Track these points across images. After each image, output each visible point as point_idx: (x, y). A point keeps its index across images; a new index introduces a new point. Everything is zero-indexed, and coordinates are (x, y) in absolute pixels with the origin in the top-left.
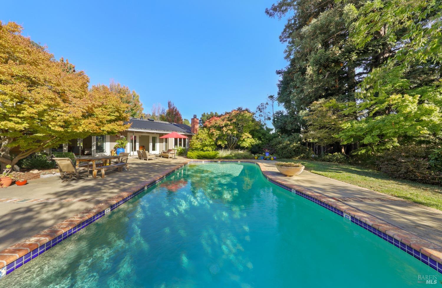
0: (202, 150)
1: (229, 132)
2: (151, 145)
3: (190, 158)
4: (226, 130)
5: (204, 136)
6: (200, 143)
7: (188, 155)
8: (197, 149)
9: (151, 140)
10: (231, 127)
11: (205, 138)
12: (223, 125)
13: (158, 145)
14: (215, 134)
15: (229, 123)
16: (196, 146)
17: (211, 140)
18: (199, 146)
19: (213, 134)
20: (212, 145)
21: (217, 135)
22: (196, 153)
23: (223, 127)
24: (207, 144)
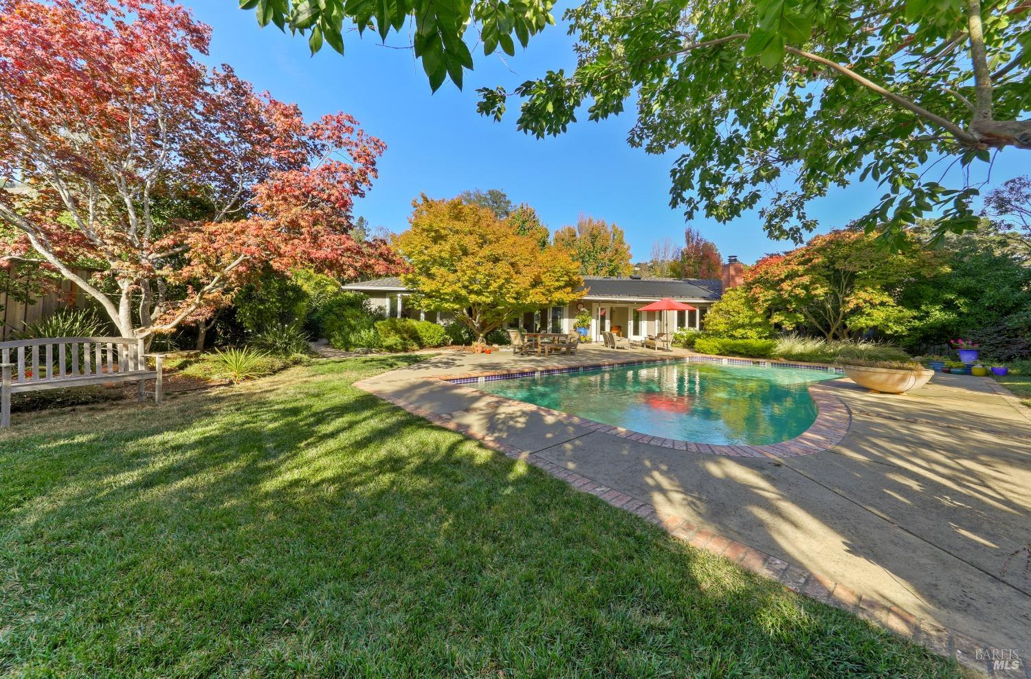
0: (732, 336)
1: (799, 291)
2: (631, 324)
3: (698, 352)
4: (790, 288)
5: (734, 303)
6: (722, 320)
7: (696, 346)
8: (717, 334)
9: (631, 315)
10: (806, 280)
11: (736, 309)
12: (783, 277)
13: (644, 325)
14: (762, 299)
15: (801, 268)
16: (715, 328)
17: (750, 313)
18: (722, 328)
19: (756, 300)
20: (757, 325)
21: (766, 301)
22: (715, 342)
23: (783, 281)
24: (741, 321)
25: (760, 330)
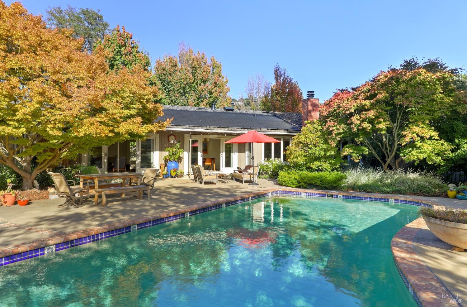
0: (309, 169)
1: (366, 125)
2: (223, 156)
3: (281, 184)
4: (358, 122)
5: (312, 136)
6: (303, 153)
7: (279, 178)
8: (297, 166)
9: (223, 148)
10: (371, 114)
11: (314, 142)
12: (352, 111)
13: (235, 156)
14: (335, 132)
15: (367, 103)
16: (295, 160)
17: (325, 146)
18: (301, 160)
19: (330, 133)
20: (330, 157)
21: (338, 134)
22: (295, 175)
23: (351, 115)
24: (317, 154)
25: (333, 162)
